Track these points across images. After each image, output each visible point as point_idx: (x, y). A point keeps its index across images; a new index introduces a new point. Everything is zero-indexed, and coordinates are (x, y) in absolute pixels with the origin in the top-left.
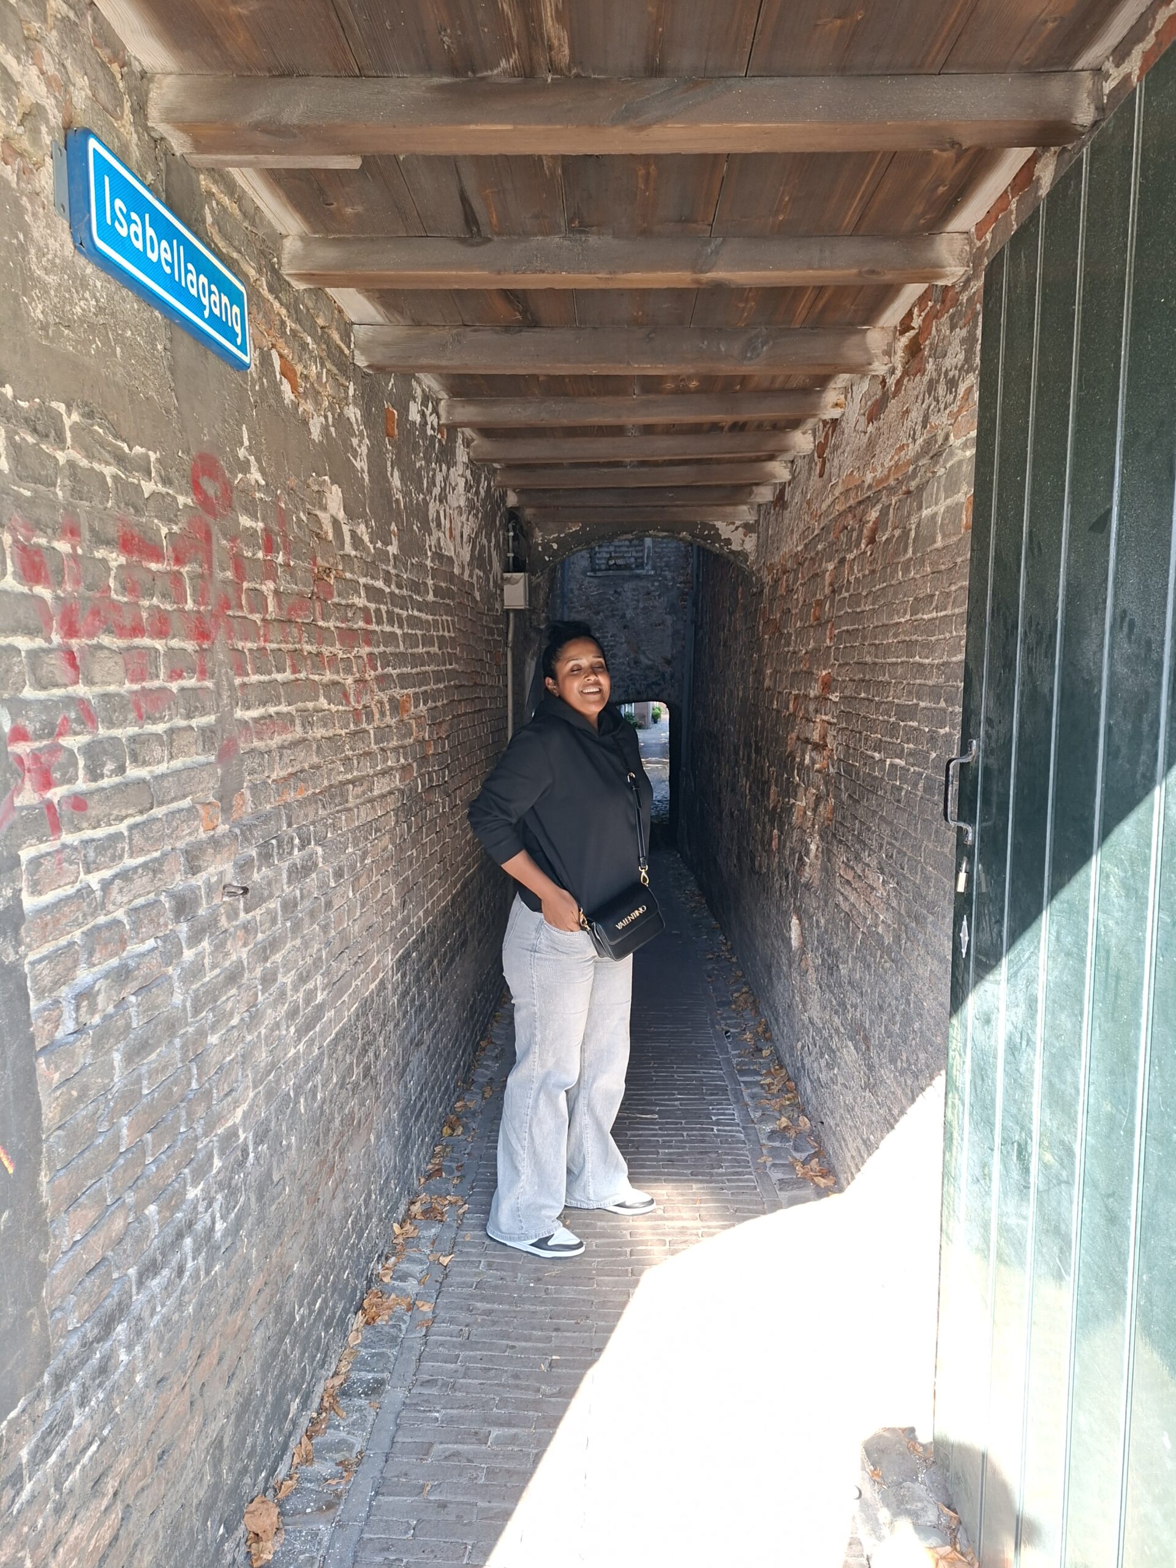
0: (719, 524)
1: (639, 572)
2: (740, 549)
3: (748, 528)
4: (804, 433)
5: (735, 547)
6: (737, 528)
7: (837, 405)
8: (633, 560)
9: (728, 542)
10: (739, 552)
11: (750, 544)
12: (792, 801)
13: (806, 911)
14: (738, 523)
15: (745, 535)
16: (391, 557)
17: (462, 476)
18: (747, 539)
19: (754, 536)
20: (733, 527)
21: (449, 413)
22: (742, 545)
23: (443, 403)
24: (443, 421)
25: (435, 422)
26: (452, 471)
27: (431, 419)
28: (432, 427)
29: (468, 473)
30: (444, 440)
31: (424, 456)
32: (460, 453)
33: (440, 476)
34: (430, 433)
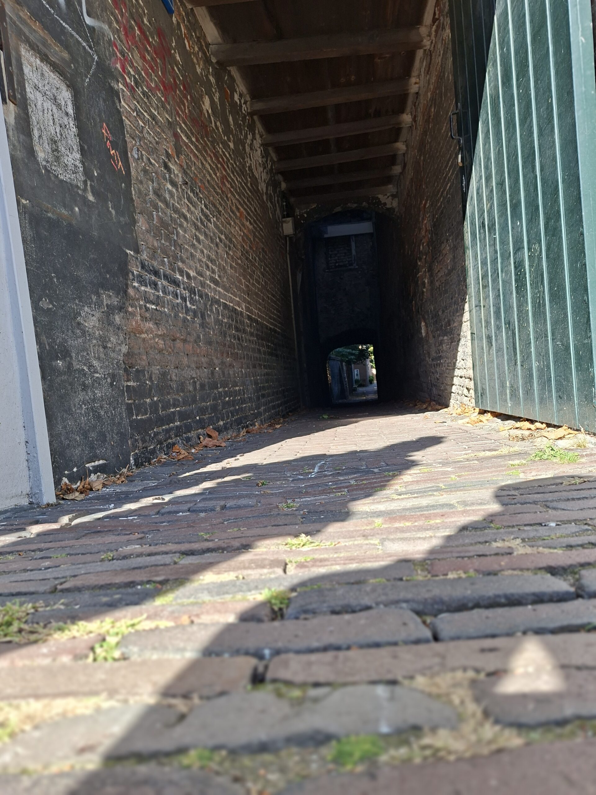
0: (380, 196)
1: (350, 267)
2: (391, 206)
3: (394, 196)
4: (407, 114)
5: (388, 206)
6: (388, 197)
7: (416, 83)
8: (347, 262)
9: (385, 204)
10: (390, 208)
11: (395, 204)
12: (418, 277)
13: (426, 313)
14: (388, 194)
15: (393, 200)
17: (259, 148)
18: (394, 201)
19: (397, 199)
20: (386, 197)
21: (251, 107)
22: (392, 204)
23: (248, 103)
24: (249, 111)
25: (246, 109)
26: (255, 141)
27: (244, 106)
28: (244, 110)
29: (262, 148)
30: (250, 122)
31: (242, 121)
32: (258, 136)
33: (250, 137)
34: (244, 112)
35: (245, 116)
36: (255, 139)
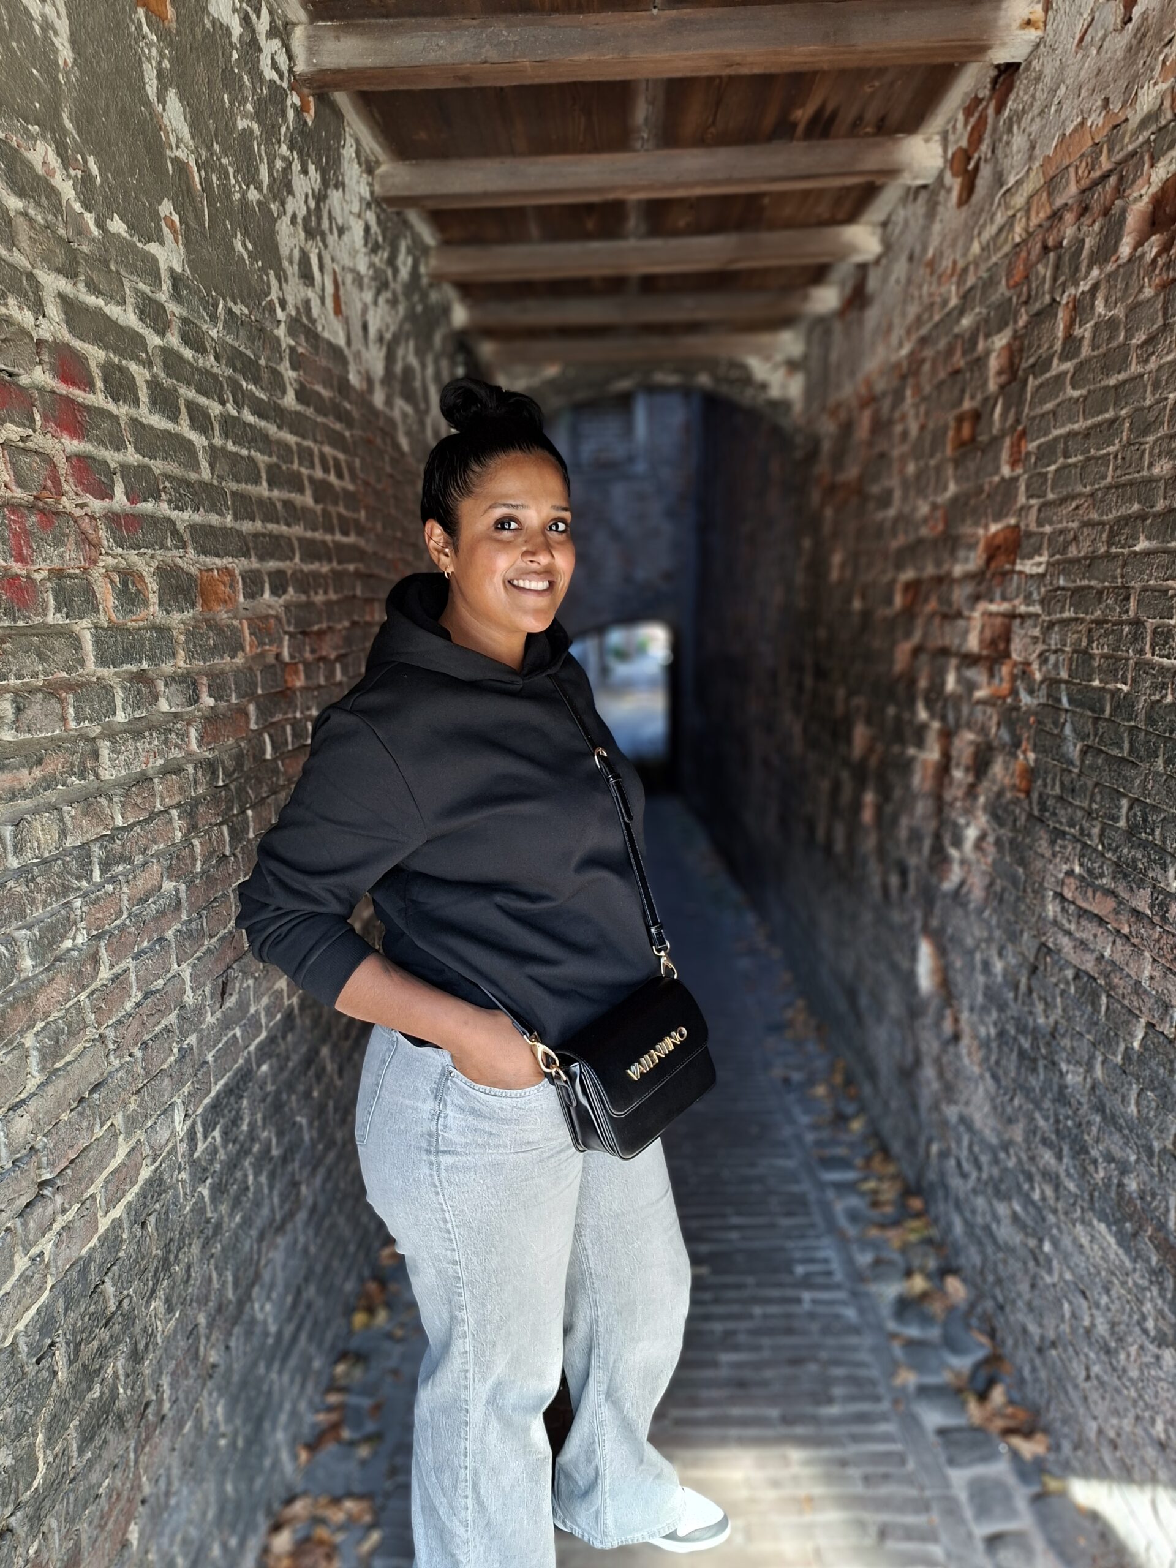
0: (752, 361)
1: (630, 470)
2: (781, 395)
3: (792, 366)
4: (927, 141)
6: (778, 366)
7: (1029, 23)
9: (764, 386)
11: (795, 389)
12: (911, 751)
13: (956, 940)
14: (779, 358)
15: (790, 376)
16: (164, 275)
17: (359, 216)
18: (792, 381)
19: (802, 376)
20: (772, 365)
21: (311, 51)
22: (784, 389)
23: (295, 32)
24: (300, 67)
25: (282, 61)
26: (335, 196)
27: (271, 47)
28: (274, 66)
29: (371, 216)
30: (309, 118)
31: (258, 116)
32: (352, 171)
33: (305, 183)
34: (270, 74)
35: (277, 95)
36: (340, 185)
